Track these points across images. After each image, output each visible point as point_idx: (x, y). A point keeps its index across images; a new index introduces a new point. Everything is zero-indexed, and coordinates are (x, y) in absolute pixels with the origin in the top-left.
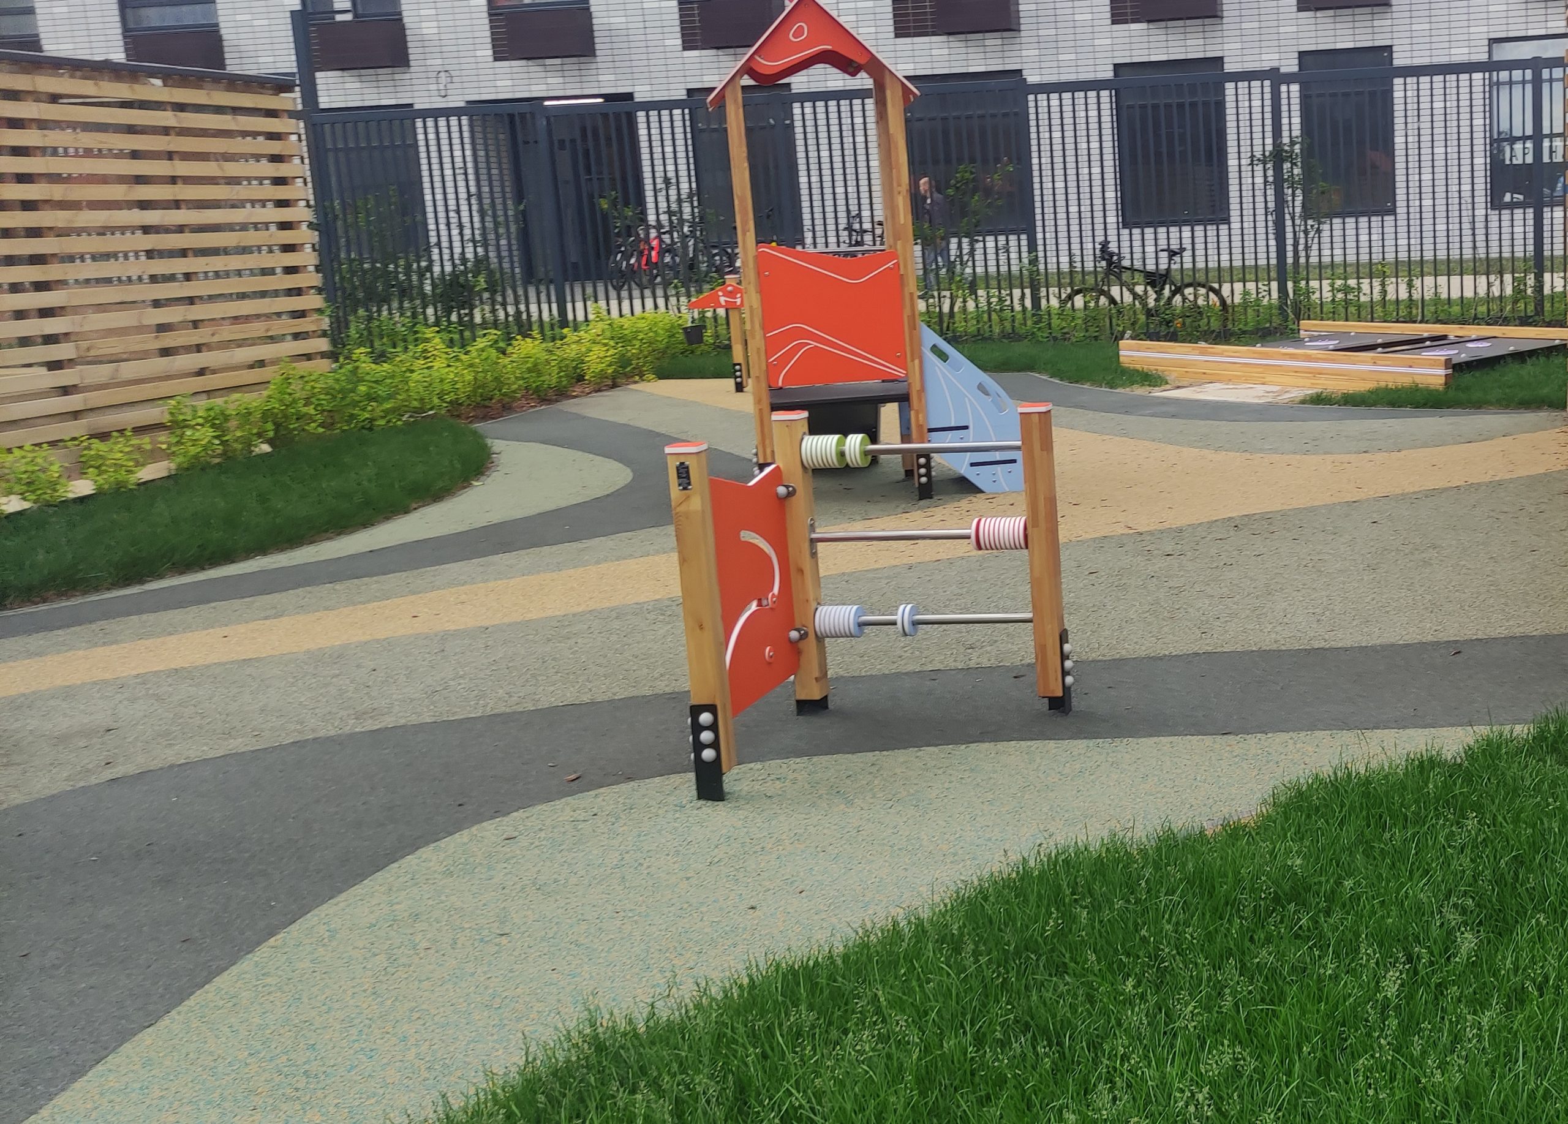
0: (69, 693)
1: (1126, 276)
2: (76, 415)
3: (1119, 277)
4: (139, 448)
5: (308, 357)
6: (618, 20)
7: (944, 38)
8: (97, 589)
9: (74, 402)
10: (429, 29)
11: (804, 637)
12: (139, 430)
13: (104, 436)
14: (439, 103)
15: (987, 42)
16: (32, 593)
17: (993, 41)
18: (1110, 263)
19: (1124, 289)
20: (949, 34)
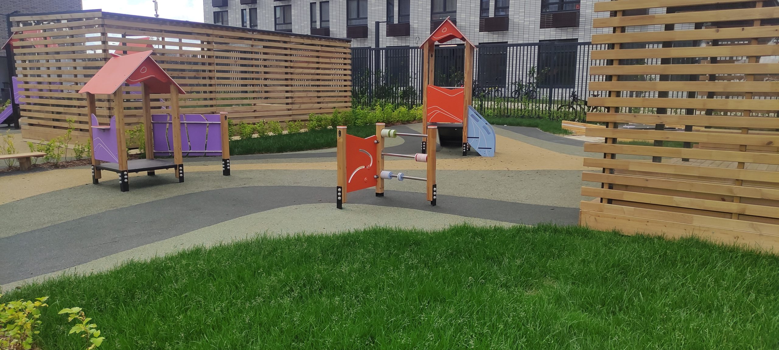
0: (251, 171)
1: (579, 103)
2: (290, 115)
3: (577, 102)
4: (301, 124)
5: (347, 107)
6: (463, 24)
7: (555, 29)
8: (273, 153)
9: (290, 112)
10: (416, 26)
11: (377, 178)
12: (302, 121)
13: (295, 121)
14: (416, 45)
15: (568, 30)
16: (260, 151)
17: (570, 30)
18: (574, 98)
19: (578, 106)
20: (556, 28)
